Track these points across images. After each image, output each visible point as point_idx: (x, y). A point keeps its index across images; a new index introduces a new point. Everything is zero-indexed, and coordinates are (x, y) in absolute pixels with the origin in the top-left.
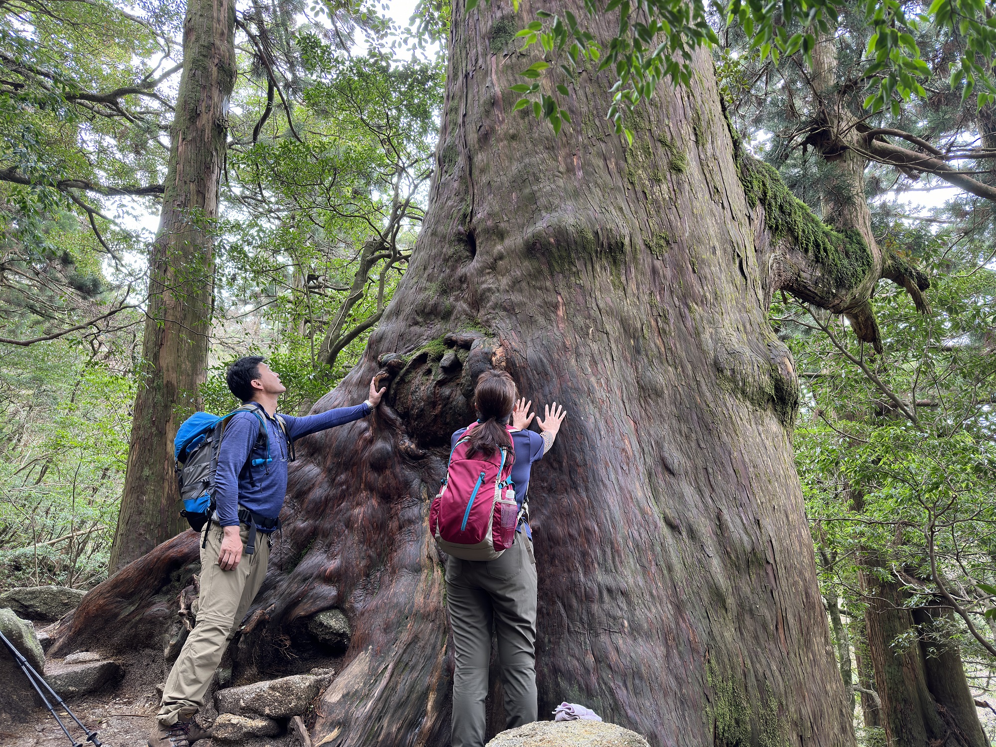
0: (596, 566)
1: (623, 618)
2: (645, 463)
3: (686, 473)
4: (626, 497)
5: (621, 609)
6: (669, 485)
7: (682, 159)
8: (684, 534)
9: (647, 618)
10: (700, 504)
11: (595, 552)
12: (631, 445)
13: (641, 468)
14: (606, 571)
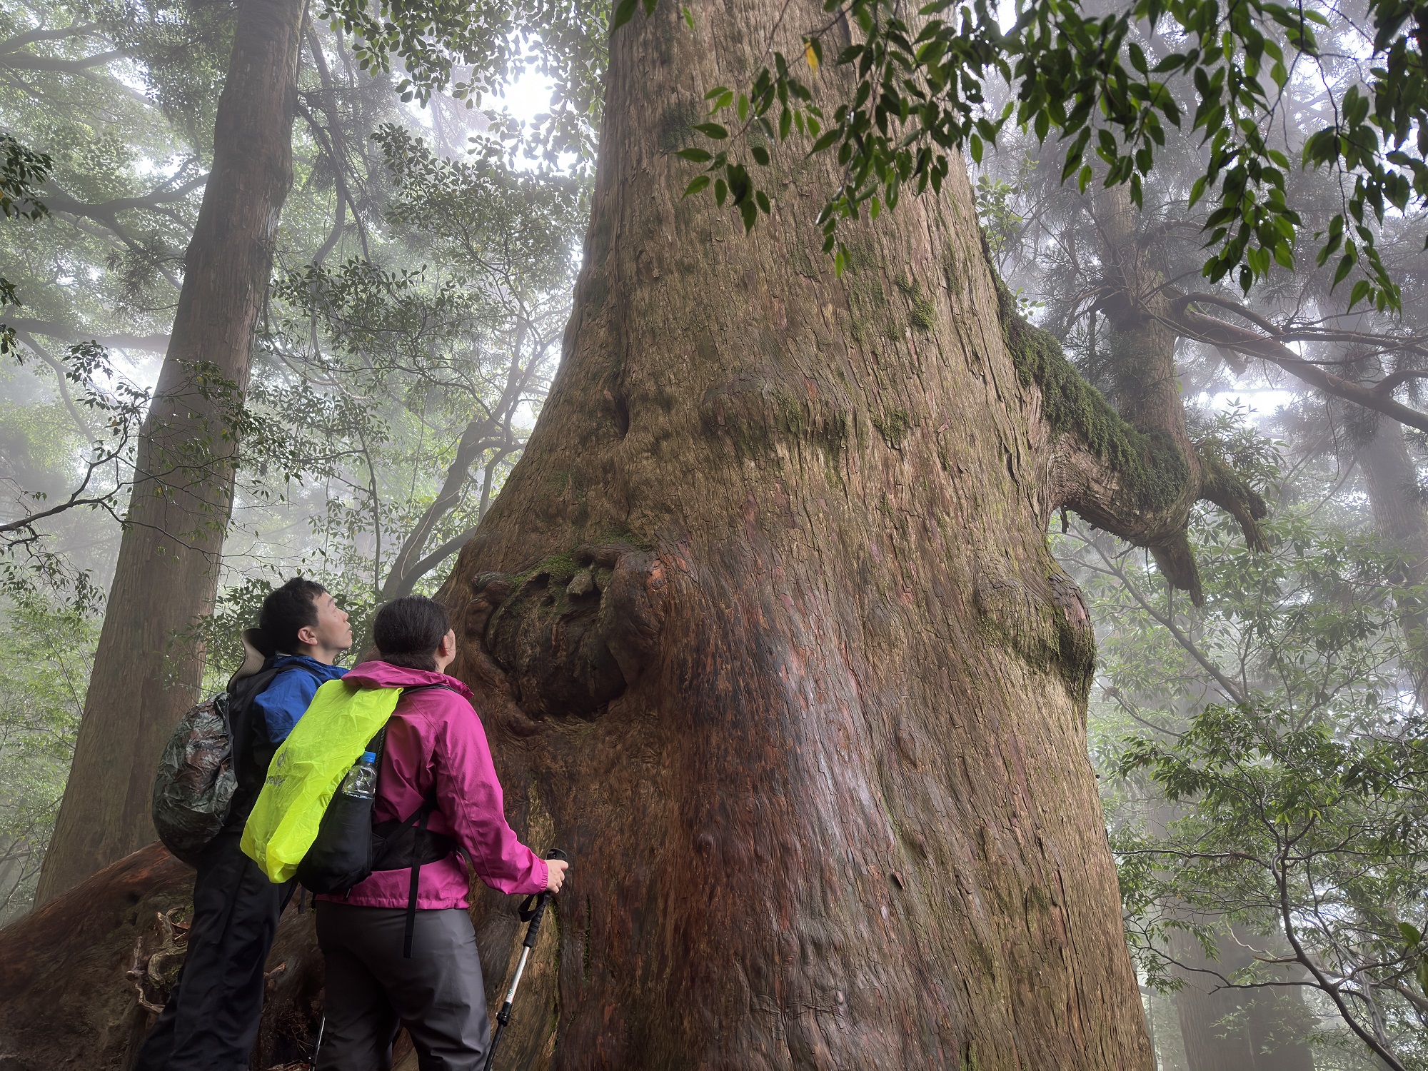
0: (798, 906)
1: (837, 988)
2: (872, 748)
3: (934, 762)
4: (845, 798)
5: (834, 975)
6: (908, 781)
7: (929, 311)
8: (931, 857)
9: (873, 989)
10: (955, 811)
11: (795, 883)
12: (852, 719)
13: (867, 752)
14: (812, 913)
